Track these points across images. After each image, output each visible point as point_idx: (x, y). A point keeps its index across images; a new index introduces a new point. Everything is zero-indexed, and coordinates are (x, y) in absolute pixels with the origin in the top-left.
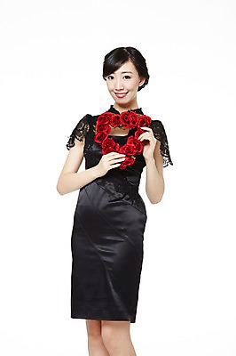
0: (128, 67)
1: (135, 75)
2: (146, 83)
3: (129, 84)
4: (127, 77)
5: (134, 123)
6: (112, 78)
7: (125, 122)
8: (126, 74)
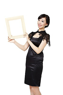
4: (43, 22)
6: (39, 20)
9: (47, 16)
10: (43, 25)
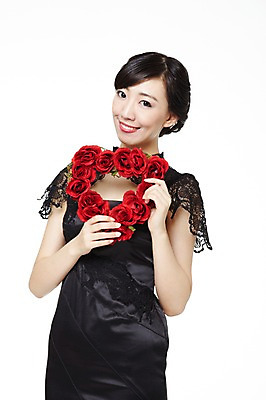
0: (153, 88)
1: (161, 105)
2: (179, 126)
3: (145, 116)
4: (147, 104)
5: (137, 169)
6: (124, 96)
7: (122, 164)
8: (147, 99)
9: (171, 61)
10: (148, 127)
